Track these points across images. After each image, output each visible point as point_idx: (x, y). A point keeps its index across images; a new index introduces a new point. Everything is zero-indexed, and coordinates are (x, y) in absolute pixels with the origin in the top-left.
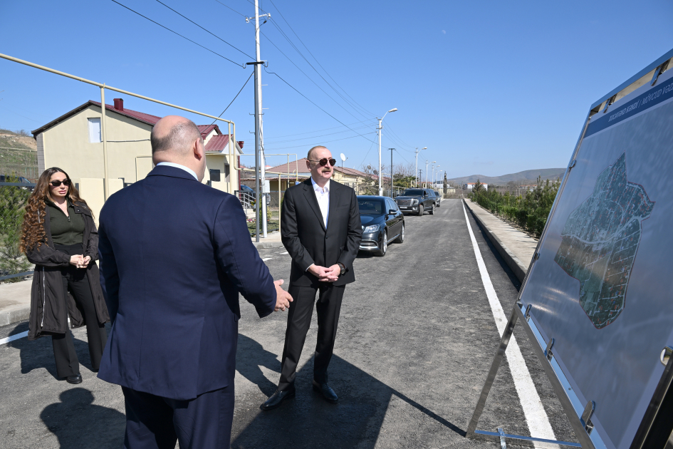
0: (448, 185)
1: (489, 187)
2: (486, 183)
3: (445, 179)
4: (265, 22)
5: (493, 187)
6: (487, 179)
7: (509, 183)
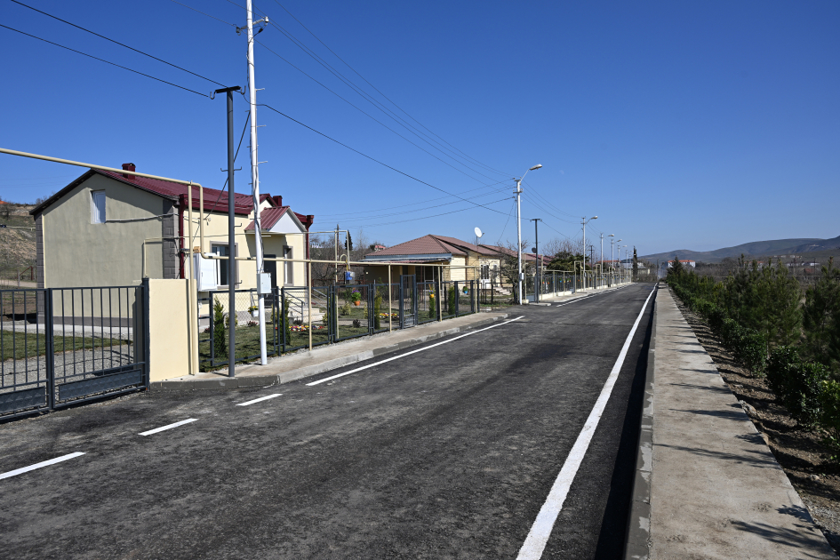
0: (640, 265)
1: (697, 265)
2: (693, 260)
3: (635, 256)
4: (261, 30)
5: (704, 265)
6: (693, 255)
7: (725, 260)
